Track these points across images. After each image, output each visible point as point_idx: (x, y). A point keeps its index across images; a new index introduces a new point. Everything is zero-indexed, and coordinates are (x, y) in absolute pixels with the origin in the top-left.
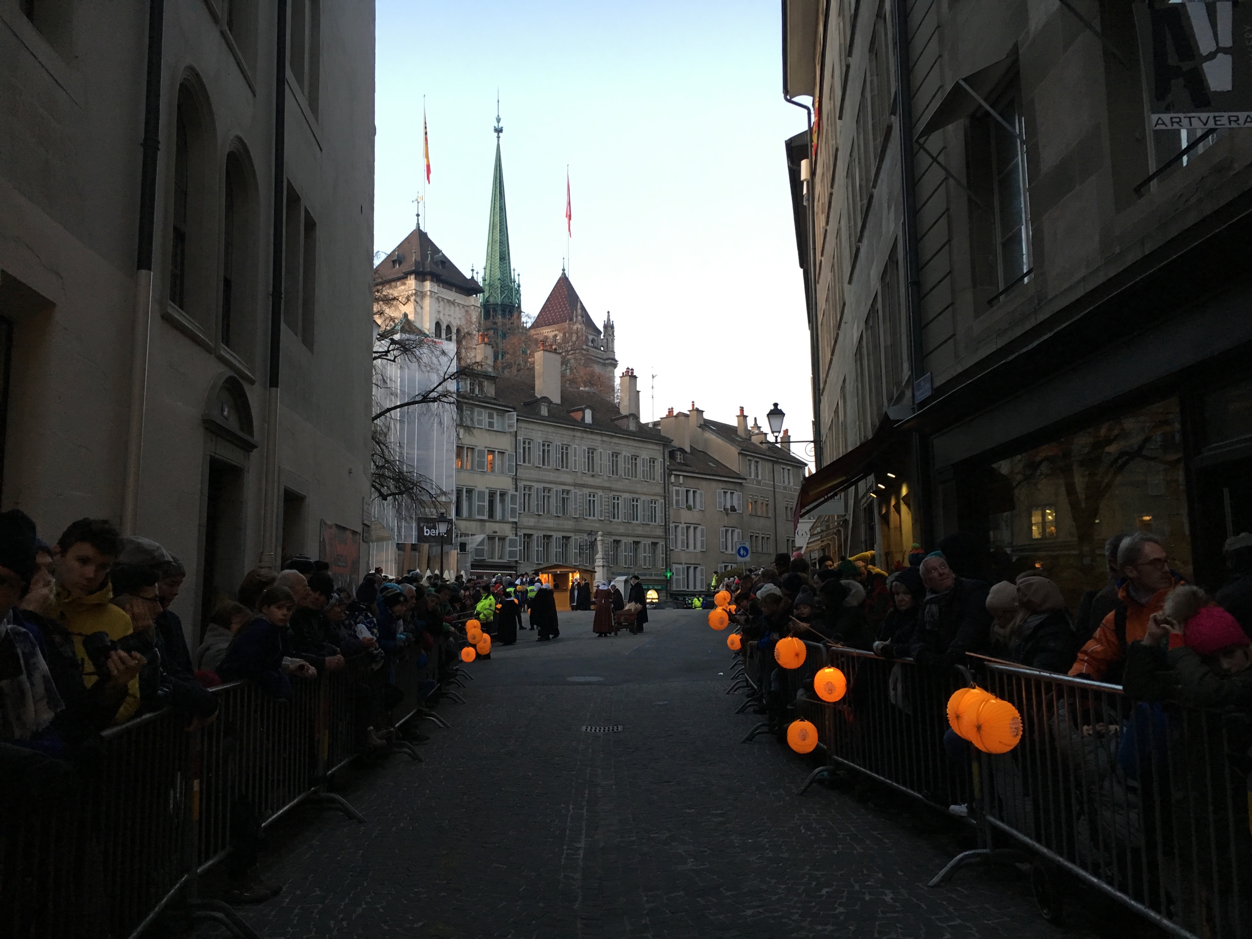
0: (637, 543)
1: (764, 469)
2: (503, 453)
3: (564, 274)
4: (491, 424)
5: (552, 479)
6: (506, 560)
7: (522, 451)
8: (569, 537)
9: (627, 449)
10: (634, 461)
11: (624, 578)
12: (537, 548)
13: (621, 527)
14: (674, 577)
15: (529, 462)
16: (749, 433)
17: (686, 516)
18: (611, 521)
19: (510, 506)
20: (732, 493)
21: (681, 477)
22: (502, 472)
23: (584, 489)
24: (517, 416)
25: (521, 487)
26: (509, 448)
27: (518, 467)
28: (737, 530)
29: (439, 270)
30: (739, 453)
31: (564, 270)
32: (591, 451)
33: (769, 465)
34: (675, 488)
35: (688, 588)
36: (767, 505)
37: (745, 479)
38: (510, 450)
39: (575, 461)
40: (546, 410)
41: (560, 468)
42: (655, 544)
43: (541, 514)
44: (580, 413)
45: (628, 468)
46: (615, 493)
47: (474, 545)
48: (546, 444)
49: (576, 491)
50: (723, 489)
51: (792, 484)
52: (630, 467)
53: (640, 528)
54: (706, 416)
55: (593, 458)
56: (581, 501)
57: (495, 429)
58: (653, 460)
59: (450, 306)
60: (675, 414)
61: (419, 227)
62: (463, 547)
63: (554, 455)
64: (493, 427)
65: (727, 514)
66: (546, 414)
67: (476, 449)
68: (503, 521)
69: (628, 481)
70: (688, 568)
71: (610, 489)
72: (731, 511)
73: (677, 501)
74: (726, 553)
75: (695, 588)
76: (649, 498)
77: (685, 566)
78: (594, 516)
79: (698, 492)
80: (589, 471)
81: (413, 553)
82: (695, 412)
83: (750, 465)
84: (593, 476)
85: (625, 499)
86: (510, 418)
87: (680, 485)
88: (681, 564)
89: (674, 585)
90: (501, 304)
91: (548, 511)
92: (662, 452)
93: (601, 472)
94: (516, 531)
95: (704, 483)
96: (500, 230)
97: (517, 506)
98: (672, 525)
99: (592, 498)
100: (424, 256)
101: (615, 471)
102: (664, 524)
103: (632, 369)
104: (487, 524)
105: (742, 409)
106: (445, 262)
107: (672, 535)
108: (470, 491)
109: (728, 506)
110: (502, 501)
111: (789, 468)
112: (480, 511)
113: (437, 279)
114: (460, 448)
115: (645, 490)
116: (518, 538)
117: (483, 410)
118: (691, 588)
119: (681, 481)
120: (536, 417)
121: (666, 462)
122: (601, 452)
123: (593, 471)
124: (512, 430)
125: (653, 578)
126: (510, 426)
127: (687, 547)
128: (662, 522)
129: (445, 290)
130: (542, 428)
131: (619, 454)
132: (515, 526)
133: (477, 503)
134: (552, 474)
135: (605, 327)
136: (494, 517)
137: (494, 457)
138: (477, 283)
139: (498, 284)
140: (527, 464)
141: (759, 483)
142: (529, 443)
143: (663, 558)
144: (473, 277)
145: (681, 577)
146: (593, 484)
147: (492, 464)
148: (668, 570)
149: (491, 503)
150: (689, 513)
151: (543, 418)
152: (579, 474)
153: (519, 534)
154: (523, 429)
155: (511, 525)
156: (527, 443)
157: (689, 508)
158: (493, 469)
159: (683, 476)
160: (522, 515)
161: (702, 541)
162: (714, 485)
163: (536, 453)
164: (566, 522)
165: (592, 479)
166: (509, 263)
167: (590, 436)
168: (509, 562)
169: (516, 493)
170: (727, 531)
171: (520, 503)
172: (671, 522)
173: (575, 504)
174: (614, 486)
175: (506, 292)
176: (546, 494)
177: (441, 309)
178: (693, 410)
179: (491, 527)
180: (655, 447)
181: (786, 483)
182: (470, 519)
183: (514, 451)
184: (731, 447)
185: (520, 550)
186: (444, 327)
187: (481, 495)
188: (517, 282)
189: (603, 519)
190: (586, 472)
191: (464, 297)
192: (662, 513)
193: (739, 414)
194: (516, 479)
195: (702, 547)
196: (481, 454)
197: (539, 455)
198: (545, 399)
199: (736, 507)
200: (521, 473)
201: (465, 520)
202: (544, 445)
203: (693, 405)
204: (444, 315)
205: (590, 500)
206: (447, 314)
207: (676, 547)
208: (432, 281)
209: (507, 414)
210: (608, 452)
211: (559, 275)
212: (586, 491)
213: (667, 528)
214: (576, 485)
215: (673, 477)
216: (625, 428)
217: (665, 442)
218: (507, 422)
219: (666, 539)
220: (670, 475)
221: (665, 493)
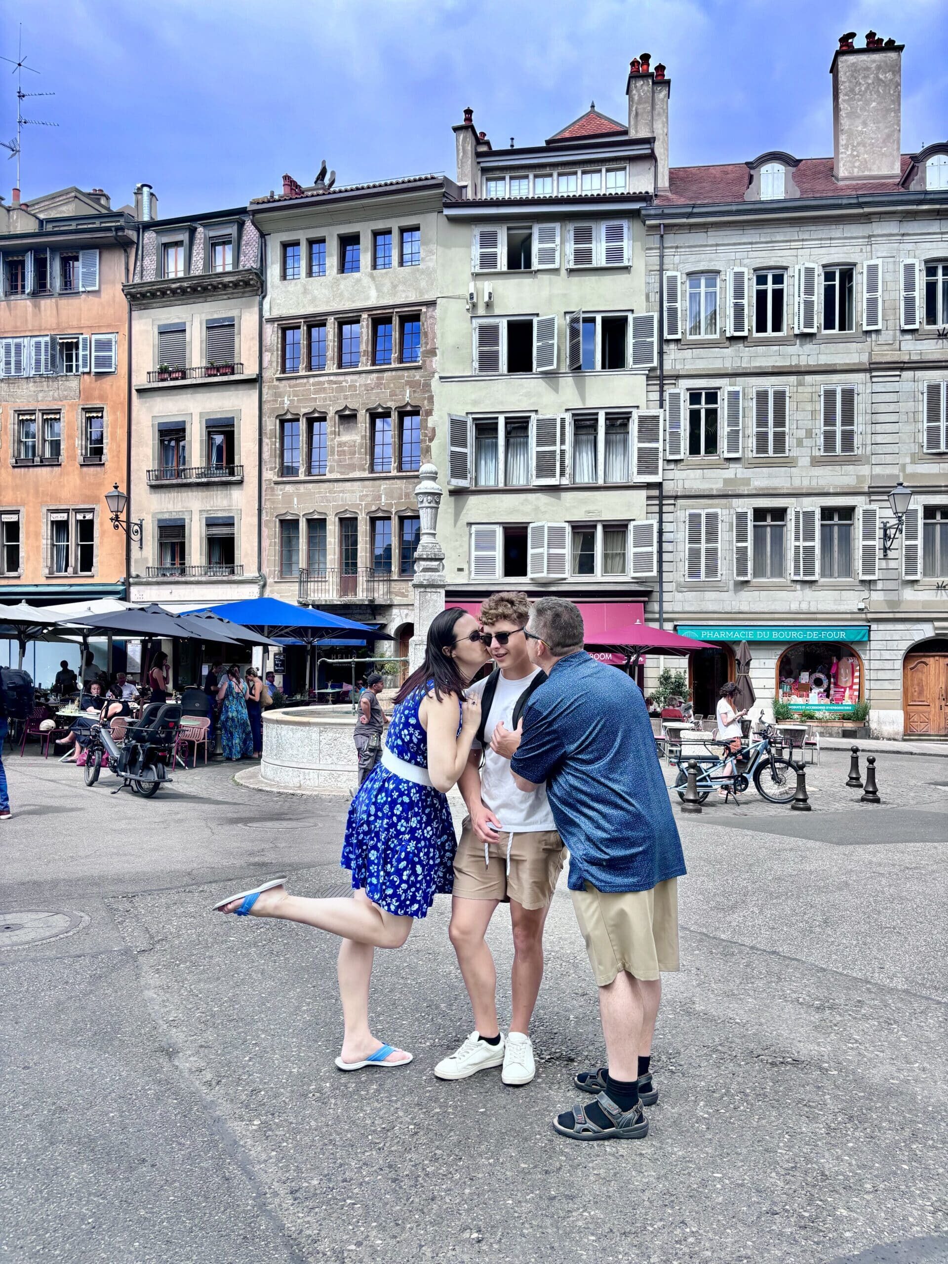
4: (583, 256)
5: (784, 362)
6: (625, 576)
7: (682, 305)
8: (850, 508)
15: (711, 330)
19: (638, 445)
26: (638, 304)
27: (667, 347)
32: (940, 264)
38: (643, 310)
39: (871, 302)
40: (778, 183)
41: (820, 330)
48: (769, 275)
57: (597, 264)
63: (795, 299)
66: (779, 196)
67: (538, 321)
68: (615, 486)
80: (930, 321)
91: (777, 448)
94: (661, 505)
97: (664, 445)
104: (570, 496)
108: (518, 424)
110: (617, 436)
112: (545, 467)
117: (557, 226)
120: (728, 207)
130: (751, 235)
132: (655, 493)
133: (536, 449)
134: (789, 349)
140: (698, 336)
142: (706, 282)
154: (685, 251)
156: (701, 283)
160: (678, 465)
163: (729, 303)
165: (943, 344)
167: (935, 226)
168: (638, 581)
171: (674, 436)
183: (656, 307)
187: (549, 428)
190: (916, 326)
194: (661, 378)
197: (740, 306)
200: (675, 360)
202: (760, 280)
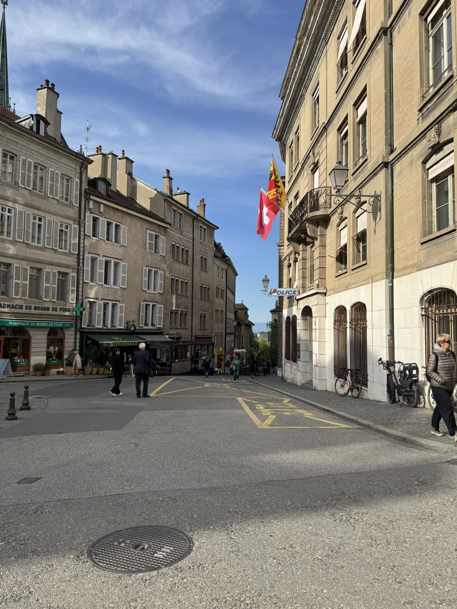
0: (37, 271)
1: (186, 221)
10: (38, 171)
13: (13, 247)
17: (106, 249)
21: (102, 206)
28: (159, 272)
30: (165, 200)
33: (190, 219)
35: (104, 325)
36: (187, 254)
37: (170, 225)
42: (62, 274)
45: (29, 177)
46: (5, 203)
51: (206, 241)
52: (32, 175)
53: (43, 253)
58: (66, 178)
65: (151, 255)
69: (27, 192)
70: (104, 304)
74: (148, 291)
75: (112, 326)
76: (58, 220)
77: (102, 302)
79: (122, 227)
83: (174, 215)
85: (20, 212)
87: (100, 214)
88: (97, 299)
92: (79, 171)
95: (128, 219)
98: (88, 257)
102: (77, 253)
107: (88, 267)
111: (205, 227)
115: (53, 209)
118: (108, 326)
119: (102, 210)
121: (83, 184)
127: (106, 283)
128: (74, 251)
141: (181, 233)
143: (73, 291)
148: (80, 305)
150: (110, 246)
157: (110, 241)
159: (105, 205)
161: (123, 278)
162: (139, 223)
170: (150, 271)
172: (86, 252)
181: (203, 239)
184: (158, 194)
195: (123, 284)
199: (160, 250)
203: (124, 154)
207: (91, 281)
213: (81, 257)
215: (91, 202)
217: (83, 161)
219: (78, 270)
220: (88, 199)
221: (80, 217)
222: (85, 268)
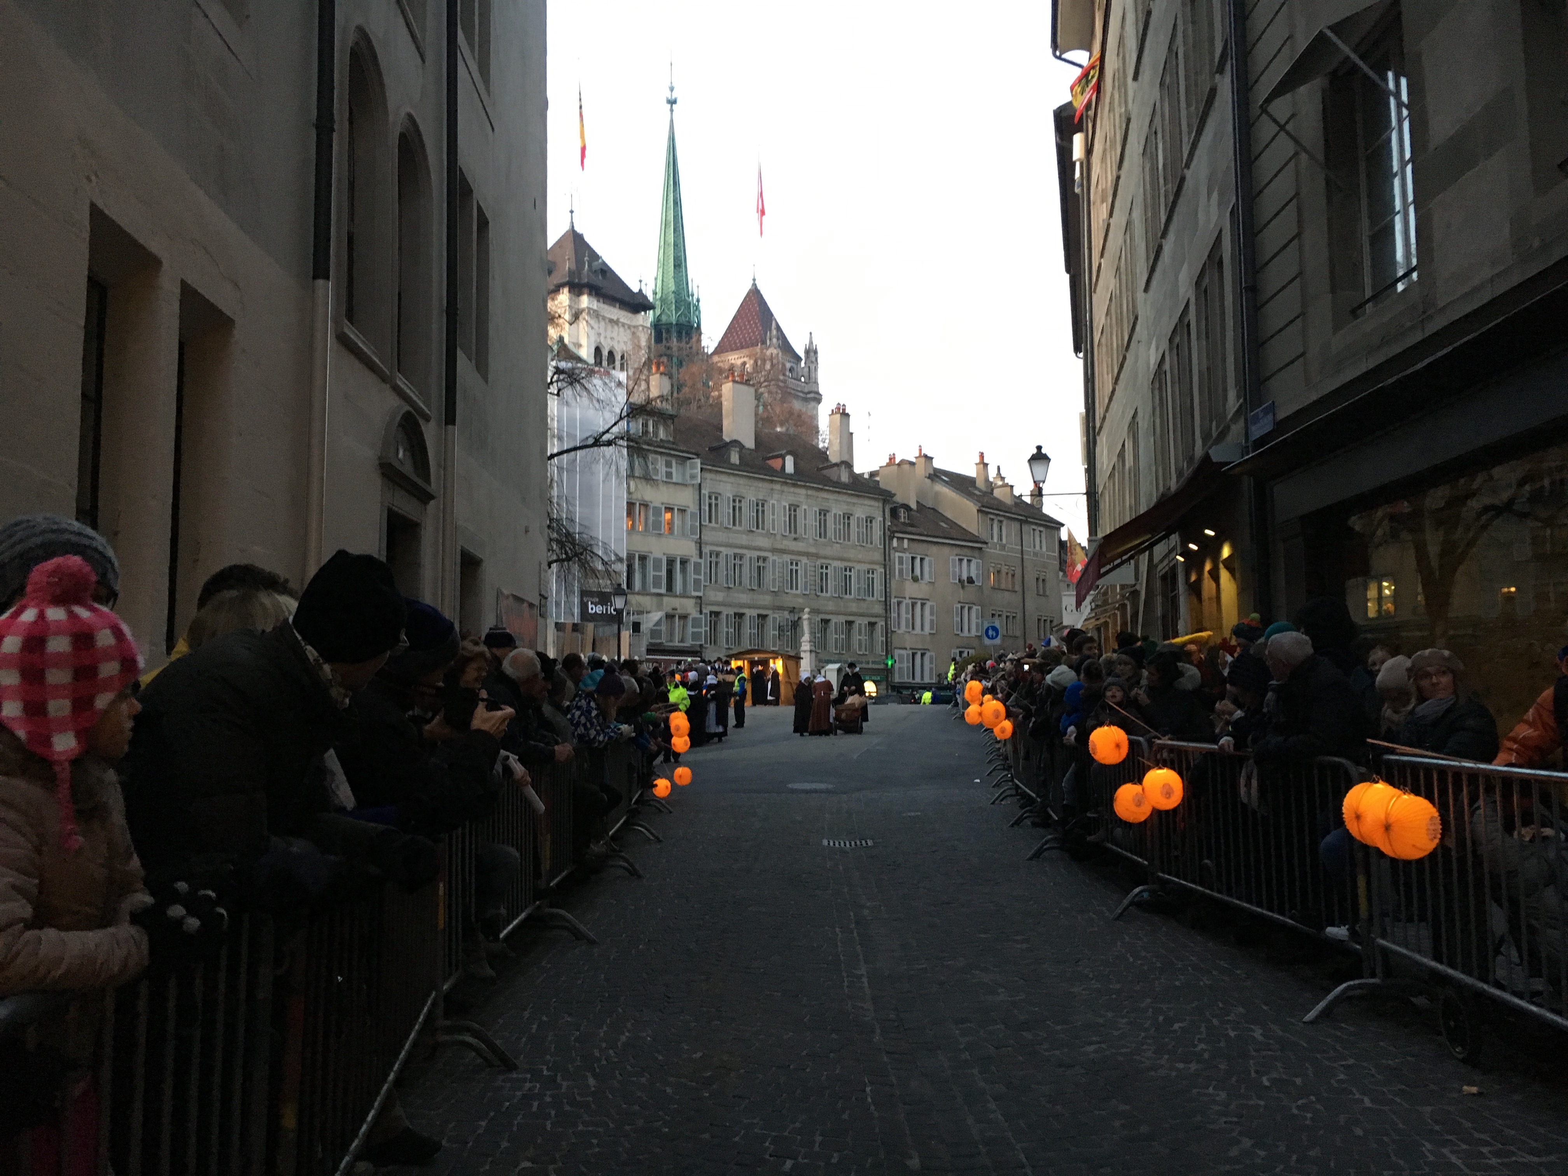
0: (850, 623)
1: (1009, 532)
2: (685, 510)
3: (754, 285)
4: (669, 475)
5: (744, 543)
6: (689, 643)
7: (707, 508)
8: (766, 616)
9: (837, 505)
10: (846, 521)
11: (837, 666)
12: (725, 630)
13: (831, 603)
14: (897, 666)
15: (717, 522)
16: (991, 486)
17: (911, 590)
18: (818, 596)
19: (693, 576)
20: (969, 561)
21: (906, 541)
22: (683, 534)
23: (785, 556)
24: (701, 464)
25: (706, 554)
26: (691, 505)
27: (703, 528)
28: (975, 608)
29: (599, 280)
30: (978, 511)
31: (754, 280)
32: (794, 507)
33: (1015, 526)
34: (897, 554)
35: (913, 678)
36: (1013, 576)
37: (986, 543)
38: (693, 508)
39: (773, 520)
40: (737, 456)
41: (755, 529)
42: (872, 625)
43: (730, 586)
44: (780, 460)
45: (840, 530)
46: (823, 561)
47: (651, 625)
48: (738, 499)
49: (775, 558)
50: (957, 555)
51: (1044, 549)
52: (842, 527)
53: (854, 605)
54: (937, 464)
55: (795, 516)
56: (781, 570)
57: (674, 480)
58: (870, 520)
59: (612, 327)
60: (897, 461)
61: (573, 227)
62: (636, 627)
63: (748, 513)
64: (672, 478)
65: (963, 587)
66: (738, 462)
67: (652, 505)
68: (684, 596)
69: (838, 545)
70: (914, 655)
71: (817, 556)
72: (968, 582)
73: (901, 571)
74: (962, 635)
75: (922, 678)
76: (866, 567)
77: (910, 652)
78: (797, 589)
79: (927, 559)
80: (790, 532)
81: (575, 634)
82: (923, 460)
83: (992, 525)
84: (795, 539)
85: (835, 567)
86: (693, 467)
87: (904, 551)
88: (906, 649)
89: (897, 676)
90: (677, 324)
91: (740, 583)
92: (881, 509)
93: (805, 534)
94: (701, 607)
95: (934, 549)
96: (675, 229)
97: (702, 577)
98: (894, 600)
99: (794, 567)
100: (579, 262)
101: (823, 533)
102: (884, 599)
103: (844, 405)
104: (665, 599)
105: (982, 455)
106: (605, 271)
107: (894, 612)
108: (643, 558)
109: (965, 577)
110: (684, 570)
111: (1042, 529)
112: (657, 584)
113: (596, 292)
114: (630, 505)
115: (860, 556)
116: (703, 616)
117: (659, 457)
118: (918, 679)
119: (906, 546)
120: (725, 465)
121: (886, 521)
122: (805, 510)
123: (796, 532)
124: (694, 482)
125: (870, 666)
126: (693, 477)
127: (913, 628)
128: (881, 597)
129: (606, 307)
130: (732, 479)
131: (828, 511)
132: (699, 601)
133: (652, 573)
134: (744, 536)
135: (807, 352)
136: (674, 590)
137: (672, 516)
138: (645, 297)
139: (672, 297)
140: (713, 524)
141: (1003, 547)
142: (716, 499)
143: (882, 641)
144: (640, 290)
145: (905, 665)
146: (795, 549)
147: (671, 524)
148: (889, 656)
149: (670, 573)
150: (916, 585)
151: (733, 467)
152: (778, 537)
153: (704, 611)
154: (708, 481)
155: (693, 601)
156: (713, 498)
157: (915, 579)
158: (671, 529)
159: (909, 539)
160: (708, 588)
161: (932, 621)
162: (946, 550)
163: (725, 510)
164: (761, 597)
165: (794, 543)
166: (686, 271)
167: (792, 489)
168: (692, 646)
169: (699, 561)
170: (962, 608)
171: (705, 573)
172: (893, 597)
173: (774, 574)
174: (822, 552)
175: (683, 308)
176: (738, 562)
177: (602, 331)
178: (920, 456)
179: (670, 603)
180: (873, 503)
181: (1038, 547)
182: (644, 592)
183: (698, 507)
184: (968, 502)
185: (706, 631)
186: (605, 353)
187: (657, 563)
188: (695, 297)
189: (808, 593)
190: (787, 534)
191: (630, 315)
192: (881, 585)
193: (978, 461)
194: (700, 544)
195: (932, 628)
196: (657, 512)
197: (729, 513)
198: (736, 443)
199: (974, 578)
200: (707, 535)
201: (638, 594)
202: (734, 501)
203: (920, 450)
204: (606, 337)
205: (791, 570)
206: (608, 337)
207: (899, 628)
208: (590, 294)
209: (688, 462)
210: (815, 509)
211: (748, 287)
212: (787, 558)
213: (888, 604)
214: (774, 551)
215: (895, 540)
216: (835, 479)
217: (885, 496)
218: (688, 472)
219: (886, 618)
220: (891, 538)
221: (885, 560)
222: (892, 615)
